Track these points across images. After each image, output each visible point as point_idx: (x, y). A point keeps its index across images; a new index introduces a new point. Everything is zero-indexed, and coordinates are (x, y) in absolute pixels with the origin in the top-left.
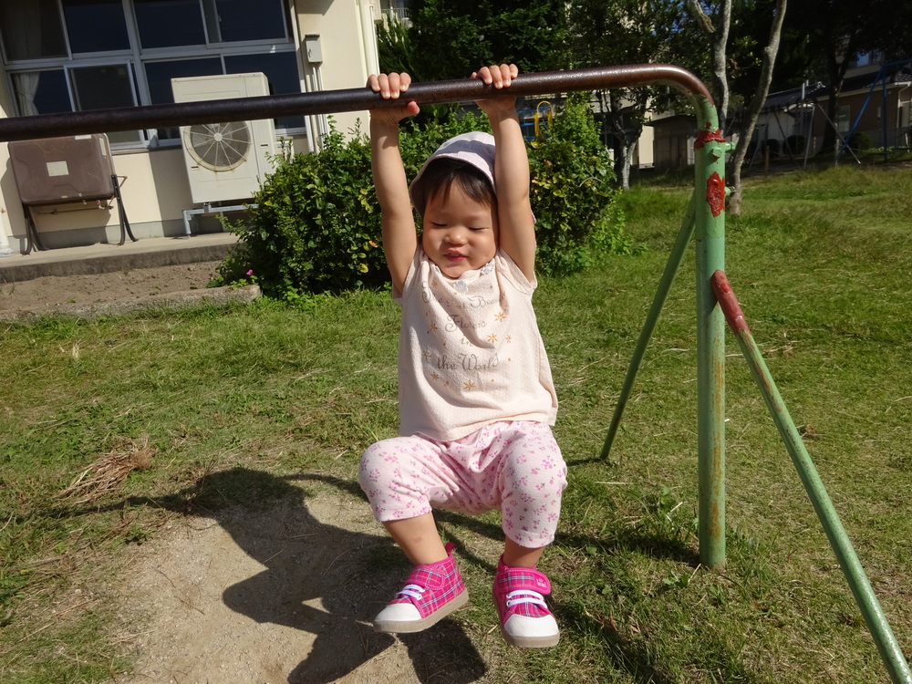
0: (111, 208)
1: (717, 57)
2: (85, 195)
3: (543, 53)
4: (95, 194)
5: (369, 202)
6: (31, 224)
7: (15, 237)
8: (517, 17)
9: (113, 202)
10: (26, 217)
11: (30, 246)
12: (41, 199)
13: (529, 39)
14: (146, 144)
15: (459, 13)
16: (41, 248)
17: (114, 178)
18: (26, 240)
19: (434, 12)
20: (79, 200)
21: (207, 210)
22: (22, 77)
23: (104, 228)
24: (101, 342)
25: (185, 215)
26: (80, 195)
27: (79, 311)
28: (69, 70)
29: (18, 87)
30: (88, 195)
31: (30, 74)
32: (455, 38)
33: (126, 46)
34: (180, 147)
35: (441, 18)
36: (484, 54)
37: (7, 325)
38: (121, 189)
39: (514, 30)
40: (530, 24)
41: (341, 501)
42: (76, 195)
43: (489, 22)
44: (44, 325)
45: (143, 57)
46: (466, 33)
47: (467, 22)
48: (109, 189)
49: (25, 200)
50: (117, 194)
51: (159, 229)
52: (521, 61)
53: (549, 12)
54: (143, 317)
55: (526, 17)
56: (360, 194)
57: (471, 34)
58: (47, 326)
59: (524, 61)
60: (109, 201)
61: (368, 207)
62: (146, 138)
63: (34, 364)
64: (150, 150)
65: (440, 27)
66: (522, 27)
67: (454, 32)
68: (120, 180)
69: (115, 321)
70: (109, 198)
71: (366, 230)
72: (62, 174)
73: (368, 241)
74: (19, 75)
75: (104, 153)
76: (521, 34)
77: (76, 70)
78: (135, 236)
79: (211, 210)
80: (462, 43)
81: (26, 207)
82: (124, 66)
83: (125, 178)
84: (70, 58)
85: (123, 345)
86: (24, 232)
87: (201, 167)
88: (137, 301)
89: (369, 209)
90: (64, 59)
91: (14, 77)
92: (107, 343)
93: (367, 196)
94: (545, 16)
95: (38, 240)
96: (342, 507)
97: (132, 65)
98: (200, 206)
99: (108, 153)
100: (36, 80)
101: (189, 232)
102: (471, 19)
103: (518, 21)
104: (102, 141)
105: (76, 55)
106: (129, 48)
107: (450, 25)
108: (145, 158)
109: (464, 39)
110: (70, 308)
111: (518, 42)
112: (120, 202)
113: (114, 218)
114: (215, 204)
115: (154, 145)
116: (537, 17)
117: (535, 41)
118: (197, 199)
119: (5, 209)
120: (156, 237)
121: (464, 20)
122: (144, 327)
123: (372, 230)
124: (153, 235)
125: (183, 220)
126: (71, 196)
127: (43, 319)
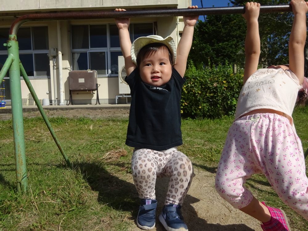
0: (94, 94)
1: (306, 52)
2: (88, 89)
3: (233, 56)
4: (91, 89)
5: (186, 90)
6: (71, 97)
7: (66, 100)
8: (225, 45)
9: (96, 92)
10: (70, 94)
11: (69, 104)
12: (75, 89)
13: (229, 51)
14: (107, 75)
15: (205, 43)
16: (72, 104)
17: (97, 85)
18: (69, 101)
19: (197, 42)
20: (86, 90)
21: (123, 96)
22: (75, 54)
23: (91, 100)
24: (98, 126)
25: (116, 97)
26: (87, 89)
27: (91, 117)
28: (89, 52)
29: (74, 57)
30: (89, 89)
31: (78, 53)
32: (204, 50)
33: (106, 46)
34: (118, 77)
35: (200, 44)
36: (213, 56)
37: (70, 119)
38: (98, 88)
39: (224, 48)
40: (229, 47)
41: (198, 170)
42: (85, 89)
43: (215, 46)
44: (80, 120)
45: (110, 50)
46: (207, 49)
47: (208, 45)
48: (95, 88)
49: (71, 89)
50: (97, 89)
51: (107, 101)
52: (225, 58)
53: (236, 43)
54: (110, 121)
55: (228, 45)
56: (183, 87)
57: (209, 49)
58: (81, 120)
59: (226, 58)
60: (94, 91)
61: (185, 91)
62: (108, 74)
63: (79, 130)
64: (108, 77)
65: (199, 47)
66: (226, 48)
67: (203, 49)
68: (98, 85)
69: (101, 121)
70: (95, 90)
71: (184, 99)
72: (82, 82)
73: (184, 102)
74: (74, 53)
75: (95, 77)
76: (226, 50)
77: (91, 53)
78: (100, 103)
79: (124, 96)
80: (206, 52)
81: (70, 91)
82: (105, 52)
83: (100, 85)
84: (90, 49)
85: (104, 127)
86: (68, 99)
87: (123, 83)
88: (108, 116)
89: (186, 92)
90: (88, 49)
91: (73, 54)
92: (100, 126)
93: (186, 88)
94: (234, 45)
95: (72, 102)
96: (199, 172)
97: (107, 52)
98: (121, 95)
99: (96, 77)
100: (79, 55)
101: (117, 103)
102: (209, 45)
103: (225, 46)
104: (95, 73)
105: (91, 48)
106: (107, 47)
107: (202, 46)
108: (106, 79)
109: (206, 51)
110: (88, 116)
111: (225, 52)
112: (97, 92)
113: (95, 97)
114: (125, 95)
115: (110, 76)
116: (232, 45)
117: (230, 52)
118: (121, 92)
119: (64, 91)
120: (106, 104)
121: (207, 45)
122: (111, 123)
123: (186, 99)
124: (105, 103)
125: (115, 99)
126: (84, 89)
127: (80, 118)
